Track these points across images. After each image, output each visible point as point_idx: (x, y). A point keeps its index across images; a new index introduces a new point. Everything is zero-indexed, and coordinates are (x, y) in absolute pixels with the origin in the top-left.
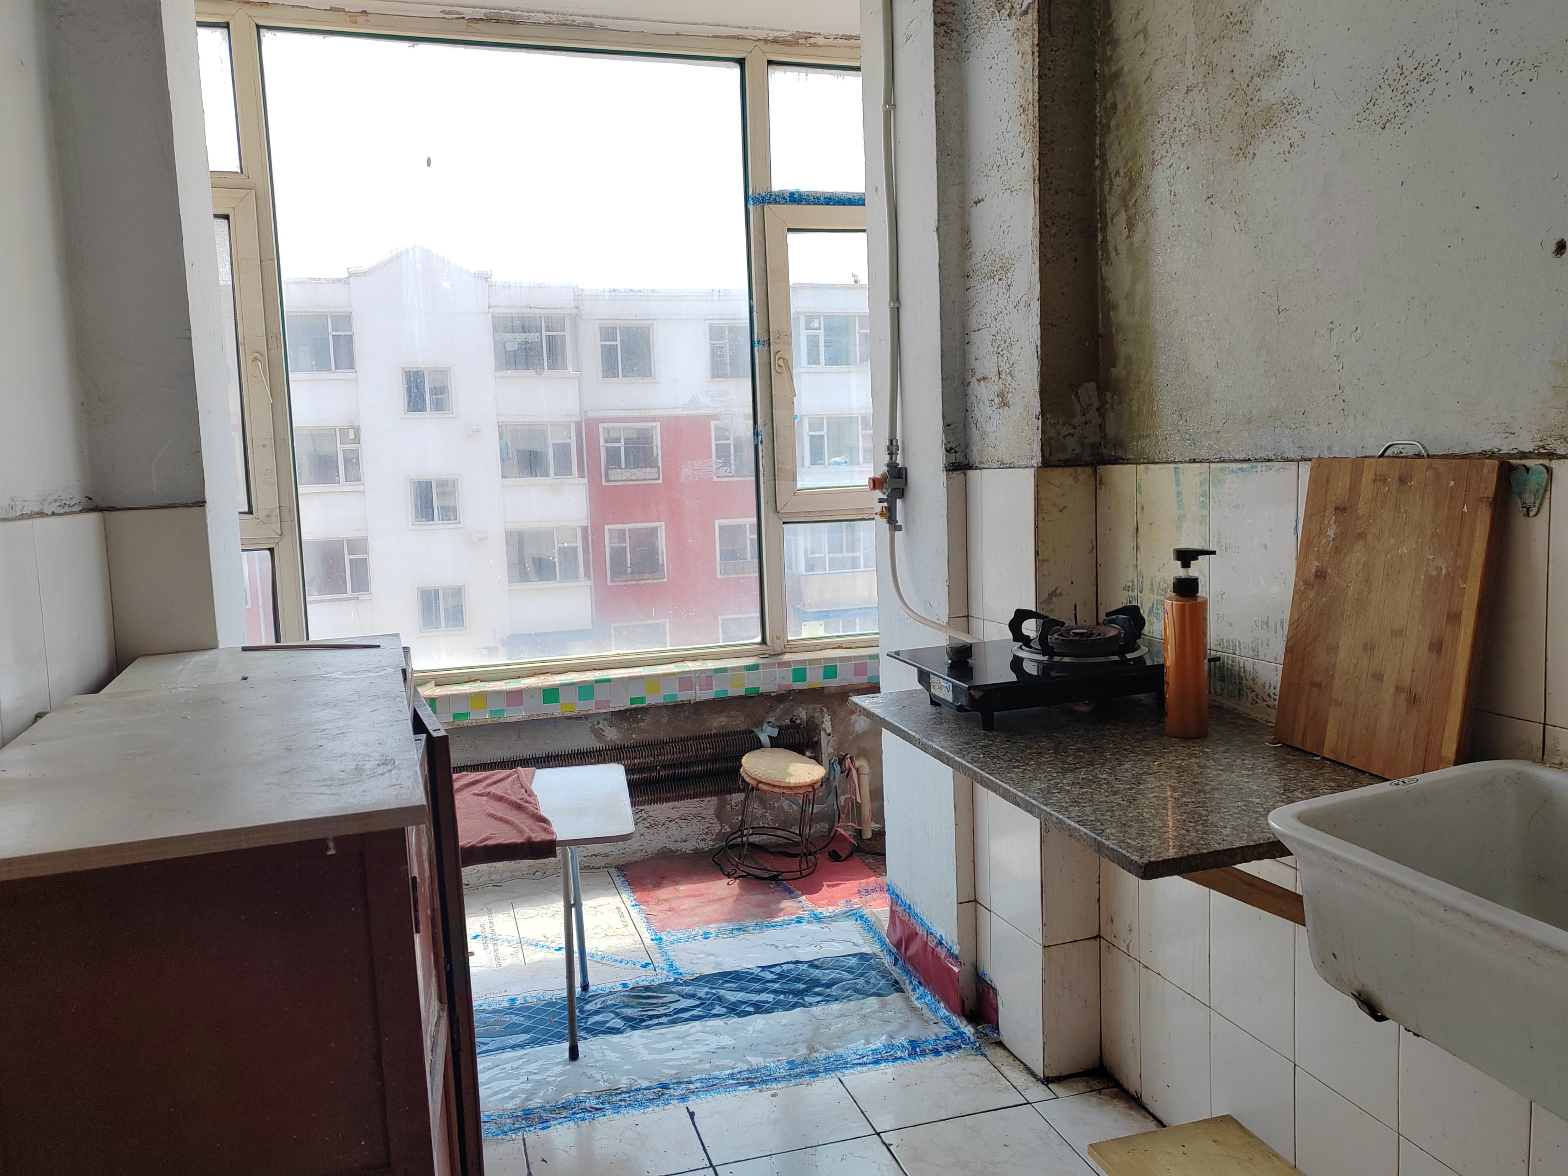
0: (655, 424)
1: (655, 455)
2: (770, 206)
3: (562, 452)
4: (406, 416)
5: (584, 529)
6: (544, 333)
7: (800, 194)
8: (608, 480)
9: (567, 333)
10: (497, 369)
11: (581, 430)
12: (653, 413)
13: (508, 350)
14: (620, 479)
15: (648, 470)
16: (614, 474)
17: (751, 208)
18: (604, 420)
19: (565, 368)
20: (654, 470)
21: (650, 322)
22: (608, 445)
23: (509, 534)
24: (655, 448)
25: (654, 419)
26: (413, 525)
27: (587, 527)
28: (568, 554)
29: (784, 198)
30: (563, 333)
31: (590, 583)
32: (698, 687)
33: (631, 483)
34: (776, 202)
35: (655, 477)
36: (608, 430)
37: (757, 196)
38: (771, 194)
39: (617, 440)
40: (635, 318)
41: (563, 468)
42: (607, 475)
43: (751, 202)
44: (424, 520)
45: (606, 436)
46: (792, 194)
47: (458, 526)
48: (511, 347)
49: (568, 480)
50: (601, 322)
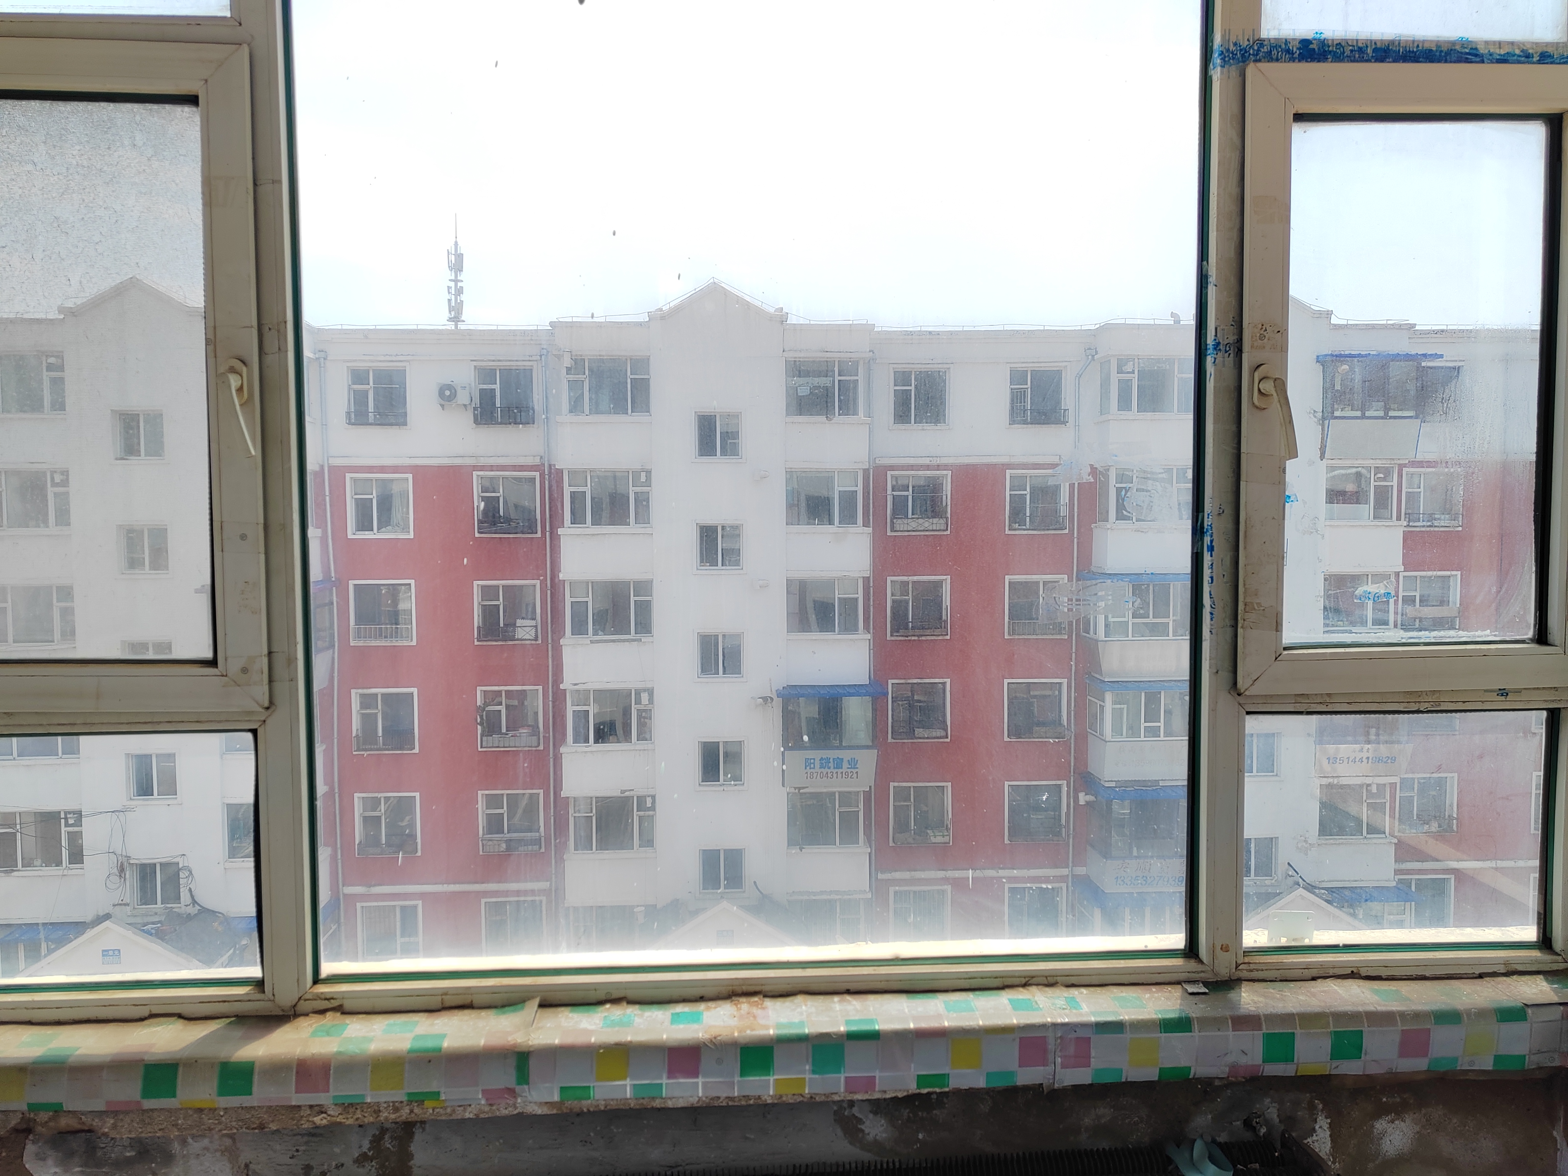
0: (945, 472)
1: (944, 504)
2: (1259, 65)
3: (849, 499)
4: (696, 460)
5: (866, 580)
6: (837, 378)
7: (1323, 43)
8: (892, 530)
9: (861, 378)
10: (788, 414)
11: (869, 478)
12: (945, 461)
13: (800, 394)
14: (906, 529)
15: (935, 520)
16: (900, 524)
17: (1216, 74)
18: (892, 468)
19: (855, 413)
20: (942, 521)
21: (947, 366)
22: (895, 493)
23: (789, 582)
24: (944, 497)
25: (946, 467)
26: (697, 569)
27: (869, 578)
28: (849, 605)
29: (1288, 51)
30: (856, 378)
31: (869, 636)
32: (1059, 1060)
33: (918, 533)
34: (1270, 57)
35: (942, 528)
36: (896, 478)
37: (1232, 48)
38: (1261, 42)
39: (906, 488)
40: (931, 362)
41: (848, 518)
42: (892, 523)
43: (1219, 61)
44: (708, 564)
45: (894, 483)
46: (1305, 43)
47: (741, 572)
48: (804, 391)
49: (852, 529)
50: (895, 366)
